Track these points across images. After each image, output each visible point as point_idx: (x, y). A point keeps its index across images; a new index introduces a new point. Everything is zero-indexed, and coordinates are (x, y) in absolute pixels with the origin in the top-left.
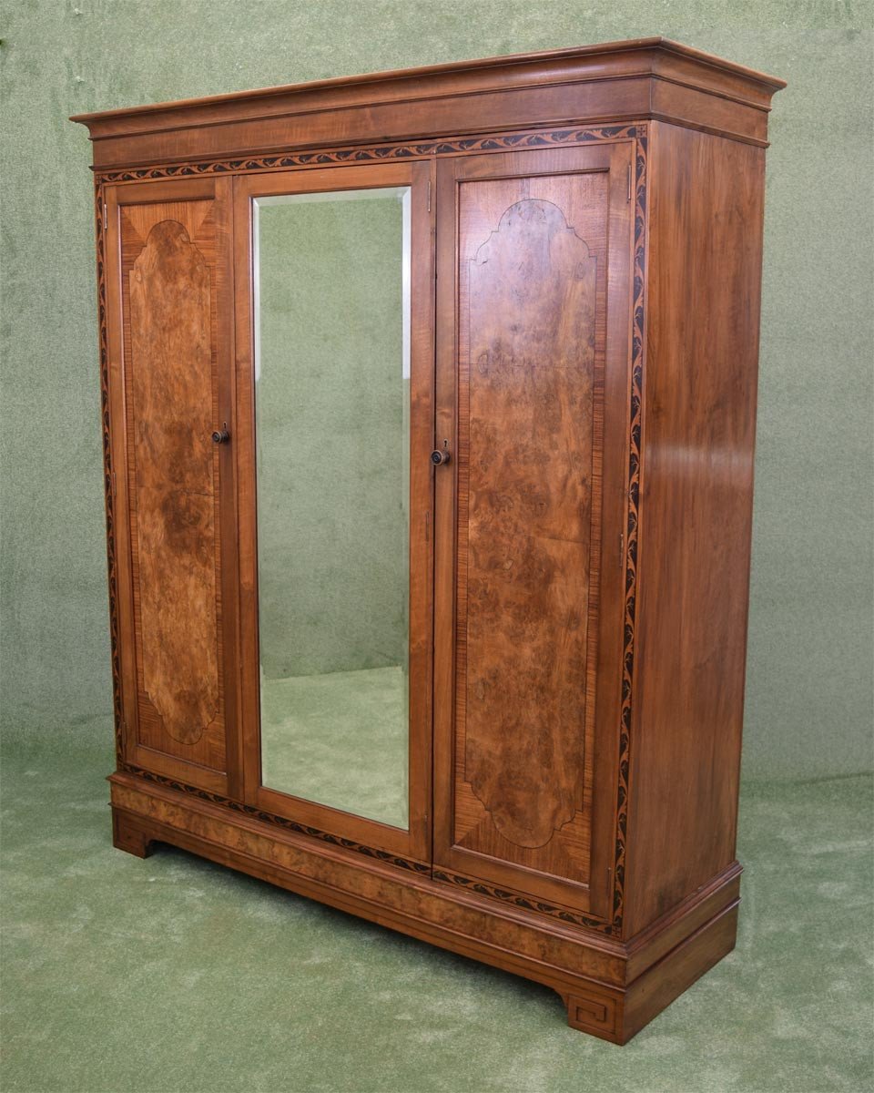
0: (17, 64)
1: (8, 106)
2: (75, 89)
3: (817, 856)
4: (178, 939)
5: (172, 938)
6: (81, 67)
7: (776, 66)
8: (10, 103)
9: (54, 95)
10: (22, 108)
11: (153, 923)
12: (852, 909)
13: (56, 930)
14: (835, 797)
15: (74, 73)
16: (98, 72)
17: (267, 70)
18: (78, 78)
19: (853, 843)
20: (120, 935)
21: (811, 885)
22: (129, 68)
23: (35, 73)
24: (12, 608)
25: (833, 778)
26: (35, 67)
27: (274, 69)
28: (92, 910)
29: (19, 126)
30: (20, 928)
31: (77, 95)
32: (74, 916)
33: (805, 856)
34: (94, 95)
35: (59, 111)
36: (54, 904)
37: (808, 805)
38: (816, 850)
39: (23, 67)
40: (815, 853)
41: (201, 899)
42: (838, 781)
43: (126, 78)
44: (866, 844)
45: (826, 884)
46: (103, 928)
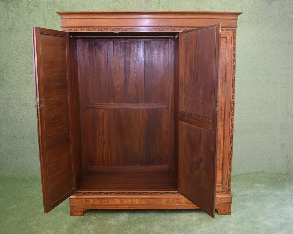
0: (33, 4)
1: (31, 15)
2: (49, 11)
3: (242, 196)
4: (92, 232)
5: (90, 232)
6: (50, 5)
7: (223, 7)
8: (32, 15)
9: (43, 13)
10: (35, 16)
11: (84, 228)
12: (255, 209)
13: (58, 232)
14: (241, 180)
15: (48, 7)
16: (55, 7)
17: (99, 6)
18: (50, 8)
19: (249, 191)
20: (76, 232)
21: (243, 203)
22: (63, 6)
23: (38, 7)
24: (35, 144)
25: (239, 175)
26: (38, 5)
27: (101, 6)
28: (67, 225)
29: (34, 20)
30: (49, 232)
31: (49, 13)
32: (62, 227)
33: (239, 196)
34: (54, 13)
35: (45, 17)
36: (56, 224)
37: (235, 182)
38: (241, 194)
39: (35, 5)
40: (241, 195)
41: (95, 219)
42: (240, 176)
43: (62, 8)
44: (252, 191)
45: (247, 203)
46: (71, 230)
